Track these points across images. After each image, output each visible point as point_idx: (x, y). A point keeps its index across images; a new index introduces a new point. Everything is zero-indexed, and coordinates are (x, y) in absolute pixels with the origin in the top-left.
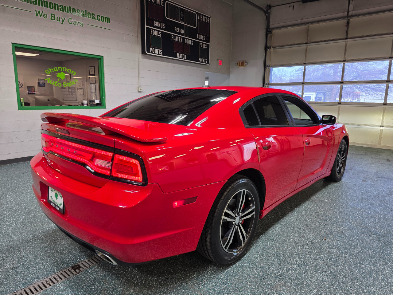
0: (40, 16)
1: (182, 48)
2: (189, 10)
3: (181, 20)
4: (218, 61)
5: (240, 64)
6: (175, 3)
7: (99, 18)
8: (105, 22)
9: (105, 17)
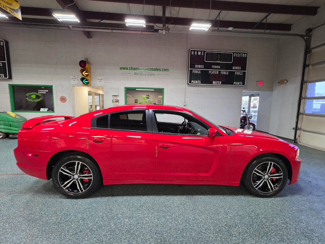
0: (136, 74)
1: (218, 78)
2: (225, 53)
3: (218, 60)
4: (258, 82)
5: (281, 82)
6: (213, 51)
7: (163, 70)
8: (166, 71)
9: (166, 69)
